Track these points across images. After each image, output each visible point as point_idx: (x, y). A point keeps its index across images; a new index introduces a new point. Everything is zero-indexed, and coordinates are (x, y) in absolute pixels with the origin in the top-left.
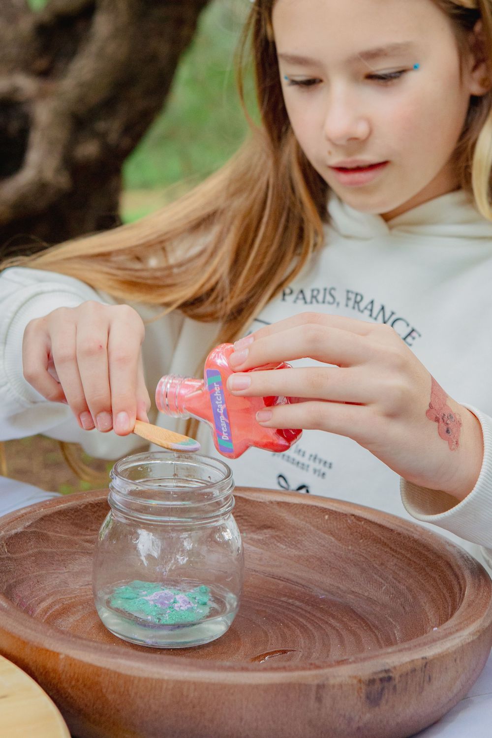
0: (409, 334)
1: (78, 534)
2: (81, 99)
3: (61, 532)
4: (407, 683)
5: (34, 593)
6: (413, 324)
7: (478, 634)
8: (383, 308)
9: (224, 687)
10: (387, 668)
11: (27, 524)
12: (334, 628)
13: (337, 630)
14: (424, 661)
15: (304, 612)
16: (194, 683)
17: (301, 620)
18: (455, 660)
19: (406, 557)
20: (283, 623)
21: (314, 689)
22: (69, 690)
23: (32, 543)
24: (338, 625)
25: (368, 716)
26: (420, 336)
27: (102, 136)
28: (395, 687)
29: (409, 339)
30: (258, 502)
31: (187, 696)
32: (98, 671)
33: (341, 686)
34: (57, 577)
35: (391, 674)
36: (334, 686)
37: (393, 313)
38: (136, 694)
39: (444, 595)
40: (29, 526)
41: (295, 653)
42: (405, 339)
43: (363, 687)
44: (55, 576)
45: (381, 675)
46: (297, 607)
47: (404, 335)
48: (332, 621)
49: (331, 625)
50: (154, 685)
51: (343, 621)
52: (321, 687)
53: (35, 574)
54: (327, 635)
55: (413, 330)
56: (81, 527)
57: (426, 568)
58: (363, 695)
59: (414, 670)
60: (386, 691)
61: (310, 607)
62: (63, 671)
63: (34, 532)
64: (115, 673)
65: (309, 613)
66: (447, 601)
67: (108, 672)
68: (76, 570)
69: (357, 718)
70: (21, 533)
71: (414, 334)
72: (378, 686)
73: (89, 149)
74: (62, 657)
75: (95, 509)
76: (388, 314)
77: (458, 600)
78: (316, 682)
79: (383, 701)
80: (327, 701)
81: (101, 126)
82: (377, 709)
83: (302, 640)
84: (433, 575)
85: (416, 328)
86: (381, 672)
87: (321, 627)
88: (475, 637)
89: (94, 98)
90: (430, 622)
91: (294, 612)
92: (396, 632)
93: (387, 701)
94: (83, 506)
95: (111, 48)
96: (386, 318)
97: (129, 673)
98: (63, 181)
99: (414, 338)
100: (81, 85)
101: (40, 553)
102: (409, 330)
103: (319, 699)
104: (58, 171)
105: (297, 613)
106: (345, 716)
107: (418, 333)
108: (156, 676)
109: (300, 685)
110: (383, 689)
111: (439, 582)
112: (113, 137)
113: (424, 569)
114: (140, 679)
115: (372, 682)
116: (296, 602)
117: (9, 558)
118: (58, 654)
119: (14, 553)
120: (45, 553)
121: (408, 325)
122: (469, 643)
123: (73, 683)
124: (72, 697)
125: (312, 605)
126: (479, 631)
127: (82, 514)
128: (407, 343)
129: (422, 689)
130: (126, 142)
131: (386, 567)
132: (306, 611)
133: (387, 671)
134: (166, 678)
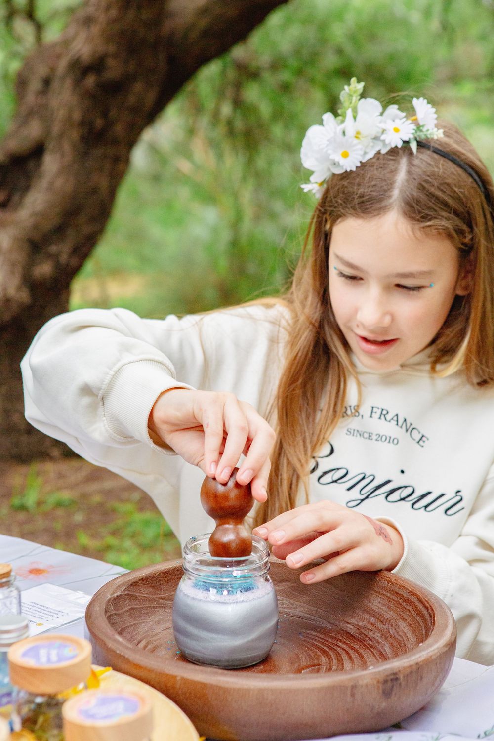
0: (421, 439)
1: (155, 594)
2: (36, 227)
3: (145, 592)
4: (408, 681)
5: (133, 637)
6: (423, 432)
7: (449, 646)
8: (405, 420)
9: (290, 691)
10: (395, 671)
11: (123, 589)
12: (343, 649)
13: (345, 650)
14: (418, 666)
15: (320, 639)
16: (271, 690)
17: (319, 645)
18: (436, 664)
19: (387, 597)
20: (308, 648)
21: (349, 689)
22: (185, 701)
23: (127, 602)
24: (345, 646)
25: (384, 705)
26: (428, 439)
27: (55, 257)
28: (400, 684)
29: (421, 442)
30: (277, 563)
31: (267, 699)
32: (204, 686)
33: (367, 685)
34: (145, 625)
35: (398, 676)
36: (362, 686)
37: (411, 424)
38: (232, 700)
39: (418, 622)
40: (124, 591)
41: (320, 666)
42: (418, 442)
43: (381, 685)
44: (144, 624)
45: (392, 677)
46: (314, 636)
47: (418, 439)
48: (340, 644)
49: (340, 647)
50: (244, 693)
51: (348, 644)
52: (354, 687)
53: (131, 624)
54: (339, 654)
55: (423, 436)
56: (157, 589)
57: (402, 603)
58: (381, 691)
59: (411, 672)
60: (395, 687)
61: (323, 635)
62: (180, 688)
63: (128, 595)
64: (217, 686)
65: (323, 639)
66: (420, 626)
67: (212, 686)
68: (156, 619)
69: (377, 707)
70: (120, 595)
71: (424, 439)
72: (389, 684)
73: (44, 269)
74: (178, 678)
75: (165, 576)
76: (408, 425)
77: (430, 625)
78: (351, 684)
79: (393, 694)
80: (358, 696)
81: (53, 249)
82: (389, 699)
83: (323, 658)
84: (408, 607)
85: (425, 434)
86: (391, 674)
87: (334, 649)
88: (447, 648)
89: (48, 226)
90: (410, 641)
91: (313, 639)
92: (386, 649)
93: (395, 694)
94: (157, 574)
95: (59, 183)
96: (408, 427)
97: (227, 686)
98: (24, 296)
99: (424, 442)
100: (35, 214)
101: (132, 609)
102: (420, 436)
103: (353, 695)
104: (19, 289)
105: (316, 640)
106: (369, 705)
107: (426, 437)
108: (246, 687)
109: (340, 686)
110: (393, 687)
111: (413, 612)
112: (64, 258)
113: (401, 604)
114: (234, 689)
115: (386, 682)
116: (312, 632)
117: (116, 614)
118: (176, 677)
119: (117, 610)
120: (136, 608)
121: (419, 433)
122: (444, 653)
123: (188, 695)
124: (186, 705)
125: (324, 634)
126: (449, 644)
127: (157, 579)
128: (420, 445)
129: (417, 684)
130: (74, 262)
131: (373, 604)
132: (320, 638)
133: (395, 674)
134: (252, 687)
